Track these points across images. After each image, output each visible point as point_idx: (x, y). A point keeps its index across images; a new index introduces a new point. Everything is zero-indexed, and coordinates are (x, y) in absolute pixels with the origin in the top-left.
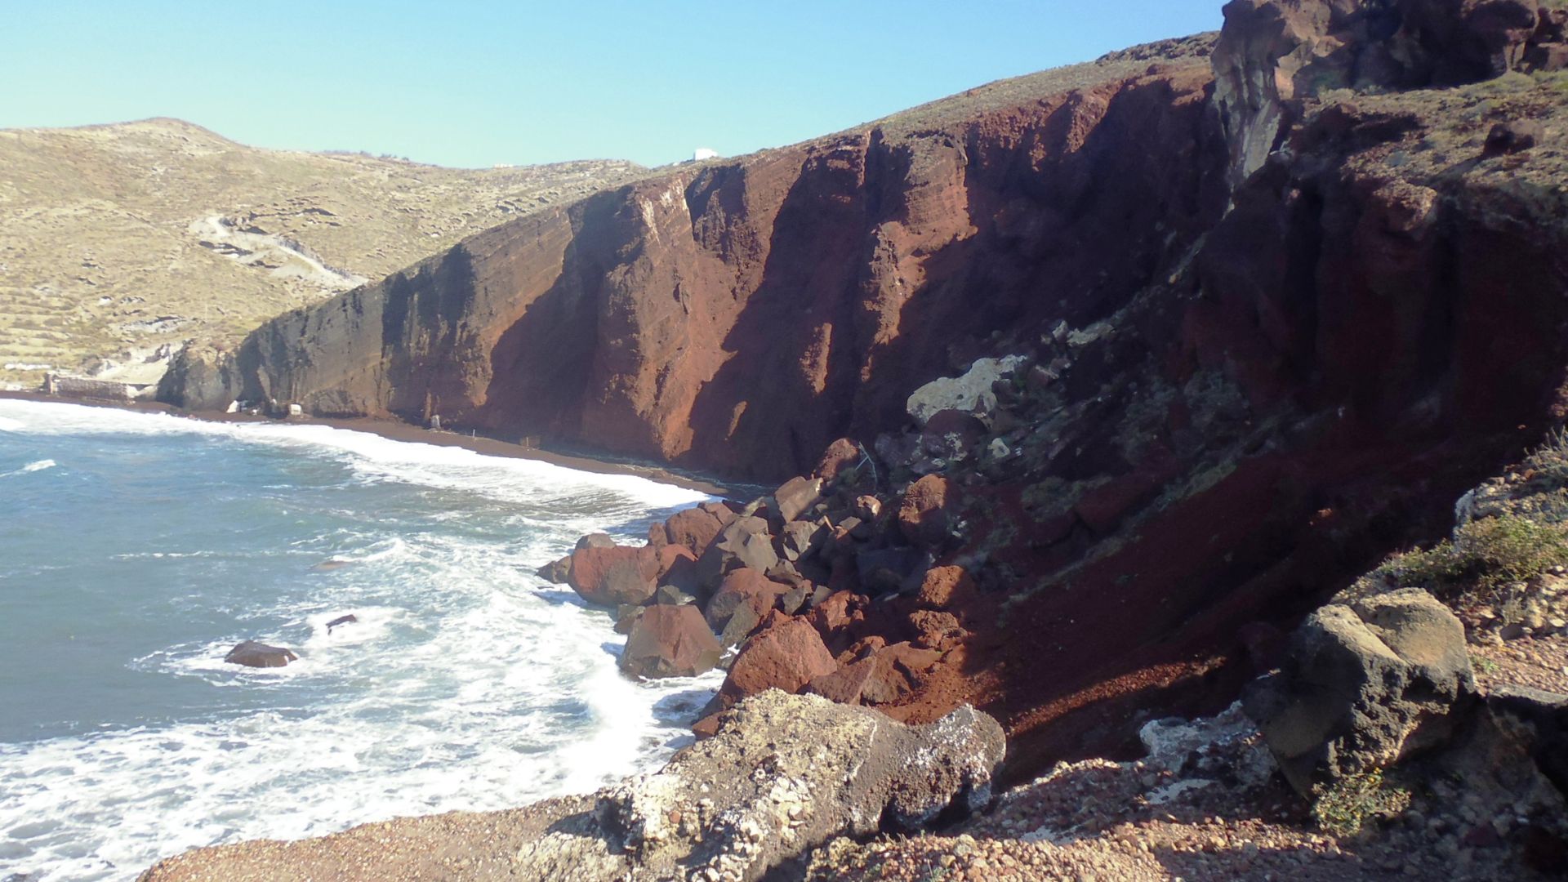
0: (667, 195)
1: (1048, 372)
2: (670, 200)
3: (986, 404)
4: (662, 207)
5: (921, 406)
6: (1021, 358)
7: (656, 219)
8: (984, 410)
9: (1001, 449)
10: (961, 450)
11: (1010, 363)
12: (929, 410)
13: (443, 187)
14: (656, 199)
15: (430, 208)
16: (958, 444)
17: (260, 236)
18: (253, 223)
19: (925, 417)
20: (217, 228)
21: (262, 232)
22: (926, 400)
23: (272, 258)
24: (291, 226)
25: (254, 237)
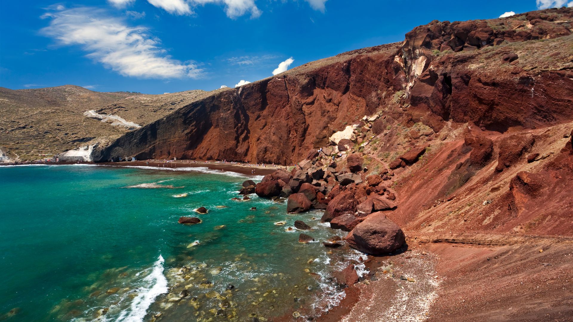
1: (367, 128)
3: (353, 137)
5: (335, 139)
6: (357, 125)
7: (234, 100)
11: (355, 126)
12: (337, 140)
14: (233, 95)
16: (348, 147)
18: (103, 112)
19: (337, 142)
20: (92, 113)
21: (106, 114)
22: (336, 137)
23: (110, 120)
24: (114, 111)
25: (104, 115)
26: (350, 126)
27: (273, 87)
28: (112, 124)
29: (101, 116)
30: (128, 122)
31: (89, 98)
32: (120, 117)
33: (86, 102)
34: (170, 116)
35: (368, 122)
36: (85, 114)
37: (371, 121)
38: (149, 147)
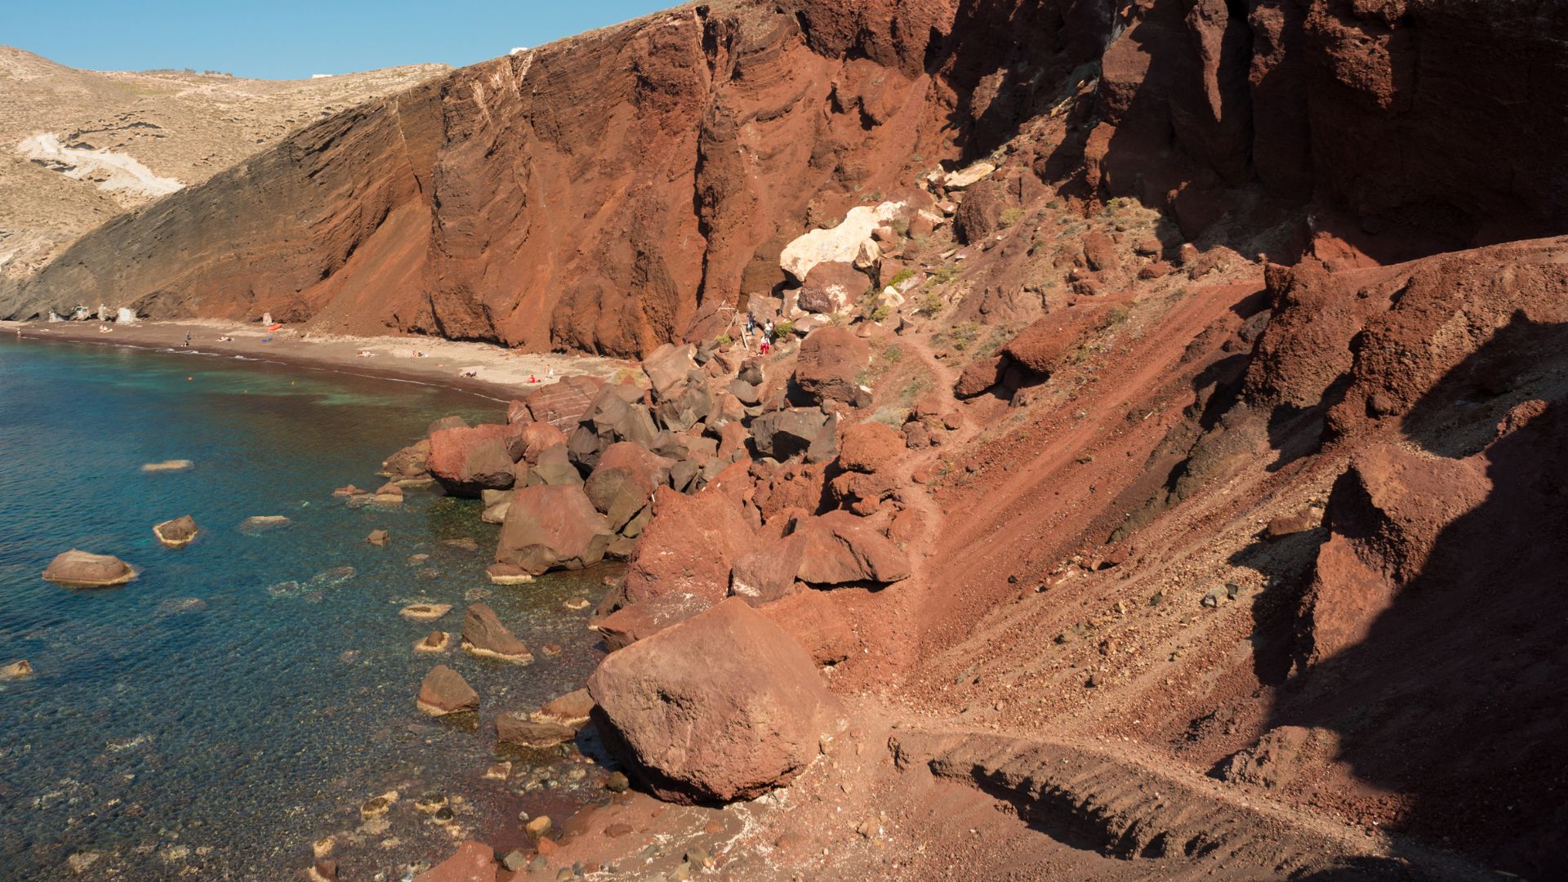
0: (497, 77)
1: (930, 216)
2: (500, 82)
3: (869, 253)
4: (492, 89)
5: (795, 261)
6: (898, 205)
7: (487, 101)
8: (867, 258)
9: (895, 298)
10: (847, 303)
11: (888, 209)
12: (805, 264)
13: (266, 97)
14: (485, 81)
15: (254, 117)
16: (842, 298)
17: (88, 152)
18: (80, 140)
19: (801, 272)
20: (44, 145)
21: (90, 147)
22: (800, 254)
23: (100, 171)
24: (118, 139)
25: (82, 152)
26: (867, 209)
27: (651, 54)
28: (102, 187)
29: (71, 156)
30: (159, 179)
31: (50, 91)
32: (134, 161)
33: (40, 104)
34: (262, 160)
35: (947, 190)
36: (22, 147)
37: (956, 189)
38: (180, 270)
